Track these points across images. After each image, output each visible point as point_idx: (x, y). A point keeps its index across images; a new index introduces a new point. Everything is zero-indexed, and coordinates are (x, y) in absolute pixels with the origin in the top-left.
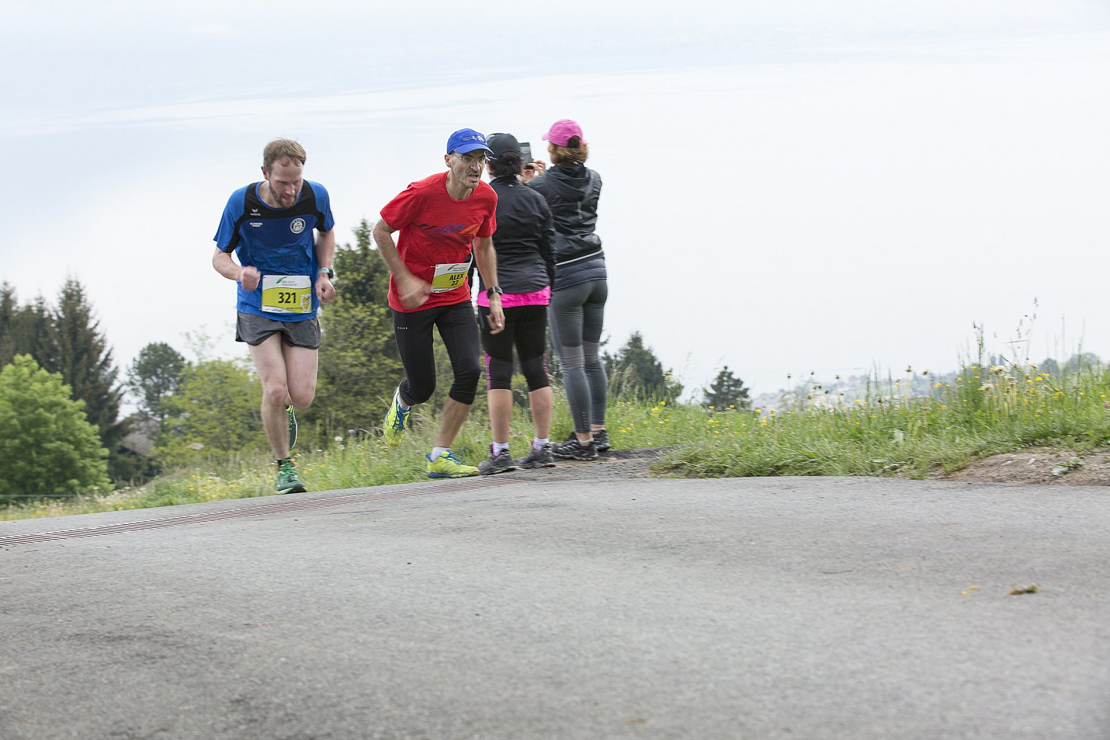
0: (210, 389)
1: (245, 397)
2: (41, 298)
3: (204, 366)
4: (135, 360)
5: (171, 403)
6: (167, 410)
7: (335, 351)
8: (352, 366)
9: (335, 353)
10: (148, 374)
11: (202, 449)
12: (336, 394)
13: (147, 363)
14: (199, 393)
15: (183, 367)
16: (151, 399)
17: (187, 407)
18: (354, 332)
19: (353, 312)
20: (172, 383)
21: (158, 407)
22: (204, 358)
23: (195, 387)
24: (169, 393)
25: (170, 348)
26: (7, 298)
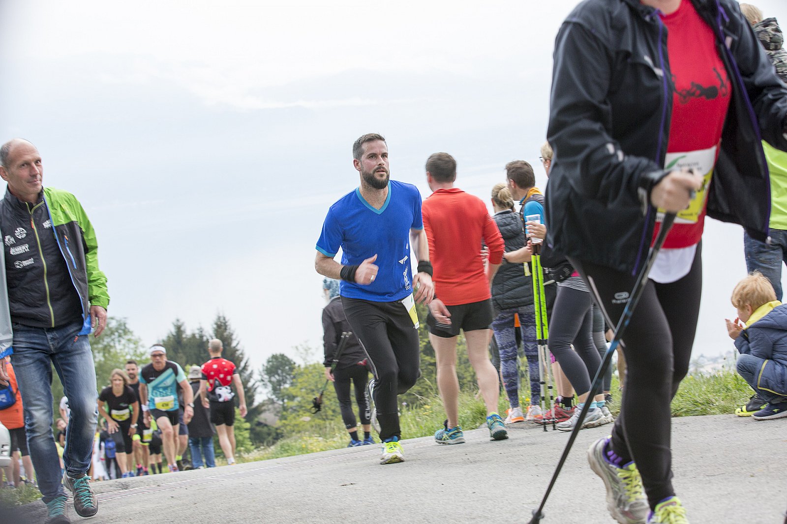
0: (313, 382)
2: (201, 328)
3: (308, 367)
4: (263, 365)
5: (288, 392)
6: (286, 397)
10: (272, 374)
11: (310, 421)
13: (272, 367)
14: (306, 385)
15: (294, 368)
16: (275, 390)
17: (299, 394)
20: (288, 379)
21: (280, 395)
22: (309, 362)
23: (303, 381)
24: (287, 386)
25: (286, 357)
26: (179, 329)
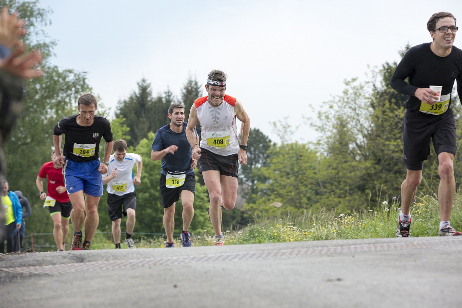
0: (289, 164)
1: (314, 171)
2: (169, 92)
3: (285, 147)
5: (259, 172)
6: (256, 178)
7: (382, 141)
8: (394, 152)
9: (382, 142)
11: (281, 207)
12: (381, 171)
14: (281, 166)
15: (269, 147)
17: (272, 176)
18: (397, 127)
19: (396, 113)
20: (261, 158)
21: (251, 175)
22: (287, 141)
23: (278, 162)
24: (259, 166)
25: (261, 133)
26: (144, 91)
